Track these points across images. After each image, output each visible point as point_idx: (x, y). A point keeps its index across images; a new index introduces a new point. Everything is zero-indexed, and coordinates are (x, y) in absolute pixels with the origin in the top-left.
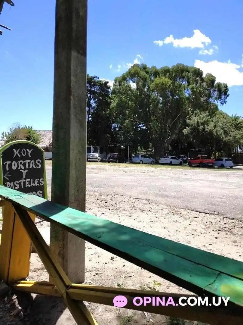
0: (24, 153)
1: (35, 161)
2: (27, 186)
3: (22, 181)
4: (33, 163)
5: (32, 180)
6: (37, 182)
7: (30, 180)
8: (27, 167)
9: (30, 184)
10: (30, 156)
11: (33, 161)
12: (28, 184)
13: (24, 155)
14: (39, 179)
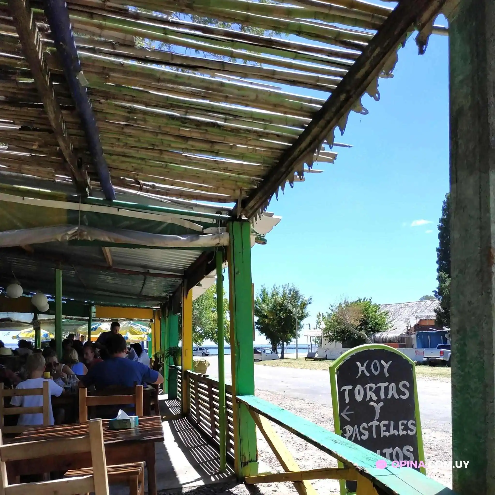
0: (376, 370)
1: (397, 385)
2: (383, 434)
3: (374, 423)
4: (393, 387)
5: (392, 423)
6: (403, 427)
7: (389, 424)
8: (383, 396)
9: (389, 432)
10: (387, 375)
11: (393, 385)
12: (384, 431)
13: (376, 373)
14: (405, 422)
